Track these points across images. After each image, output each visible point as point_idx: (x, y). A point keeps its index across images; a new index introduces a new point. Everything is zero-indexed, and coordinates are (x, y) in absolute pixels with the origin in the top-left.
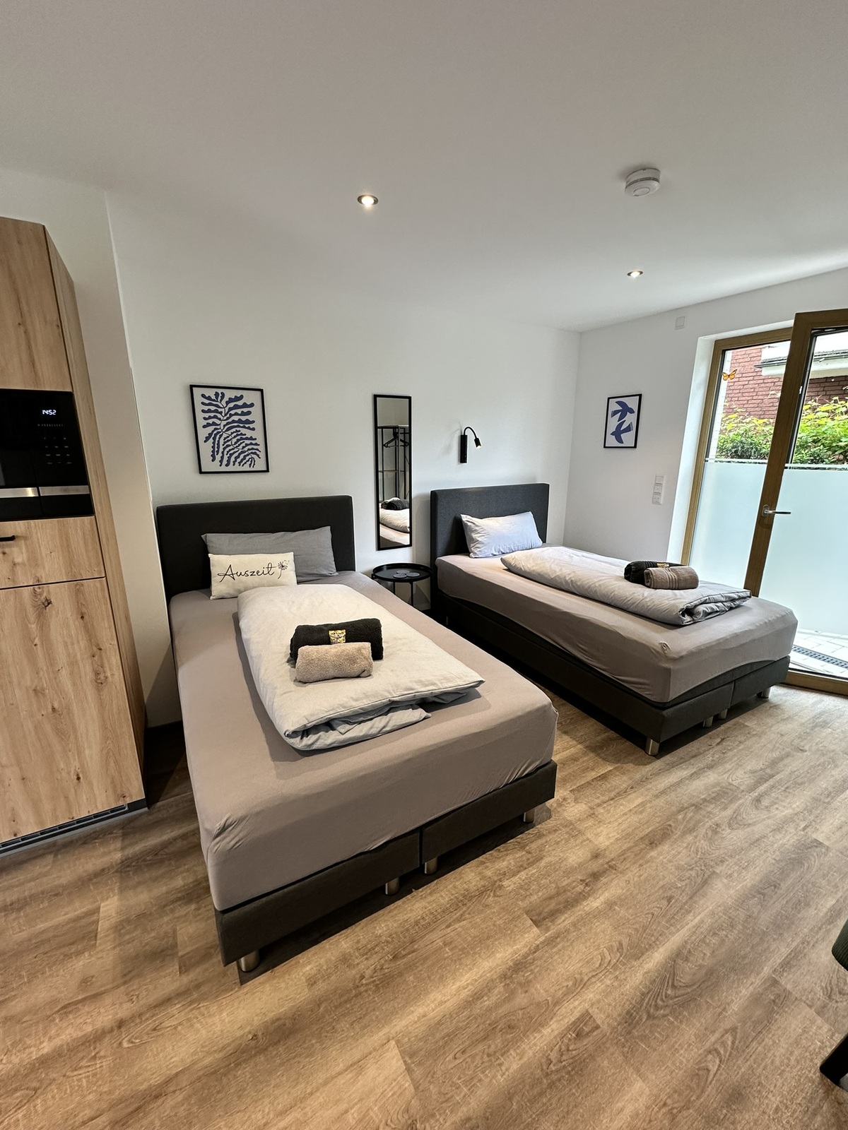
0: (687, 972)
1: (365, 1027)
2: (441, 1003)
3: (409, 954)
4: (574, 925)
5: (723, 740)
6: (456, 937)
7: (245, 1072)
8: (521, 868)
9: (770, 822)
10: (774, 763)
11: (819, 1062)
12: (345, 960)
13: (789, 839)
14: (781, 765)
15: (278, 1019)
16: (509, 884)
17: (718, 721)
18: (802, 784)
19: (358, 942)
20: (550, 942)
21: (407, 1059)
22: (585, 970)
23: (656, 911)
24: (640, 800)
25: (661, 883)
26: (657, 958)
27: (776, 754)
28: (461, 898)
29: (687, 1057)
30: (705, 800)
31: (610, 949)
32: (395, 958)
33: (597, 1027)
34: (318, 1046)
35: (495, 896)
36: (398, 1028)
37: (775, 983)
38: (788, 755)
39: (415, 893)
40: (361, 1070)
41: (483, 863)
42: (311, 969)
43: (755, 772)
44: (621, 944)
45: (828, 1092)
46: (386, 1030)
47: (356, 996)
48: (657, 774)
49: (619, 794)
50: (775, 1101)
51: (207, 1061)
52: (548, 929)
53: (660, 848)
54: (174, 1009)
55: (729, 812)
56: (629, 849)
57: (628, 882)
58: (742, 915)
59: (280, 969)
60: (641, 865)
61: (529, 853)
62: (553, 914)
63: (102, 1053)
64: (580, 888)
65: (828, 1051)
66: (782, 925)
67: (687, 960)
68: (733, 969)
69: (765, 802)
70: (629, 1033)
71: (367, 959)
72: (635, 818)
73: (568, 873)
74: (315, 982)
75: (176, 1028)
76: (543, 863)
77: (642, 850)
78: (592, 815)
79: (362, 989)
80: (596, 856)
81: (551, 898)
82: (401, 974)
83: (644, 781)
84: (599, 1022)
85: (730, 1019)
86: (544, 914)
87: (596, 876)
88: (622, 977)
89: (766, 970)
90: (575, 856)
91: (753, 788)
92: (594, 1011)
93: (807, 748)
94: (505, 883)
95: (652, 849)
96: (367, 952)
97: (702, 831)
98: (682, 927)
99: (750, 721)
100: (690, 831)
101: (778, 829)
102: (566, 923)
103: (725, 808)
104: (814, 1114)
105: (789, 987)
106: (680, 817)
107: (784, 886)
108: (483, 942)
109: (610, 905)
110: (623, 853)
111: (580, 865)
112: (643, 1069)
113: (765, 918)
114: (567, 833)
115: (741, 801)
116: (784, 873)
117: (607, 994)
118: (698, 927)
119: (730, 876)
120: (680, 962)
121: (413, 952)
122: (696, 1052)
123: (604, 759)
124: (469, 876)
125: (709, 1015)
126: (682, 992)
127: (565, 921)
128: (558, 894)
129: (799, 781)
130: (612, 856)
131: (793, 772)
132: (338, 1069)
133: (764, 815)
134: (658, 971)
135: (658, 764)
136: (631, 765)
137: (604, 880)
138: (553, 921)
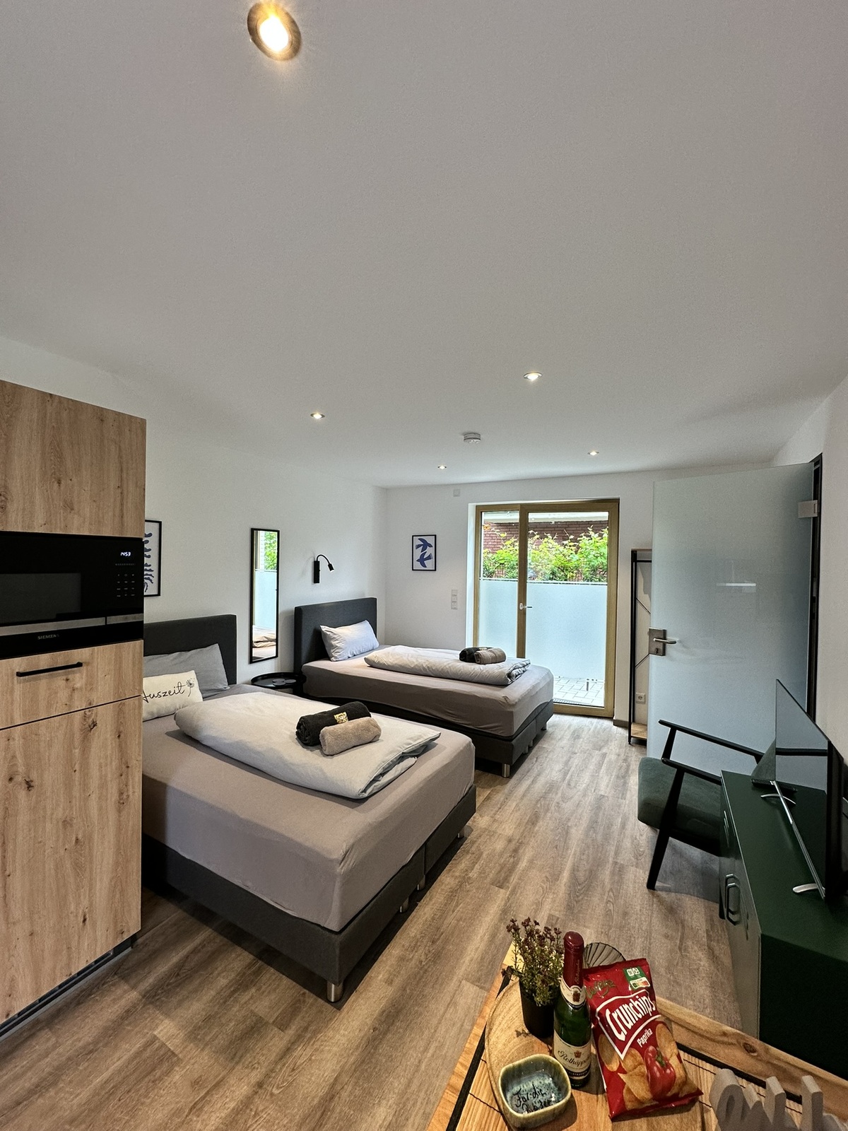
0: (581, 876)
1: (441, 985)
2: (477, 949)
3: (440, 936)
4: (520, 879)
5: (537, 758)
6: (462, 915)
7: (384, 1048)
8: (474, 864)
9: (579, 793)
10: (566, 763)
11: (645, 885)
12: (402, 959)
13: (591, 798)
14: (570, 763)
15: (384, 1012)
16: (473, 874)
17: (531, 748)
18: (583, 770)
19: (403, 946)
20: (513, 892)
21: (477, 984)
22: (537, 897)
23: (554, 856)
24: (514, 804)
25: (548, 841)
26: (566, 875)
27: (565, 759)
28: (450, 894)
29: (599, 910)
30: (545, 793)
31: (543, 882)
32: (433, 942)
33: (558, 918)
34: (421, 1009)
35: (469, 884)
36: (461, 974)
37: (616, 863)
38: (570, 757)
39: (419, 904)
40: (455, 1004)
41: (450, 870)
42: (383, 976)
43: (560, 771)
44: (546, 877)
45: (653, 894)
46: (455, 978)
47: (424, 973)
48: (515, 786)
49: (502, 805)
50: (638, 908)
51: (352, 1059)
52: (508, 887)
53: (538, 824)
54: (299, 1050)
55: (559, 795)
56: (524, 831)
57: (533, 847)
58: (589, 841)
59: (361, 987)
60: (534, 837)
61: (473, 853)
62: (506, 879)
63: (261, 1108)
64: (512, 860)
65: (646, 881)
66: (607, 837)
67: (578, 871)
68: (598, 865)
69: (573, 784)
70: (572, 913)
71: (416, 952)
72: (517, 814)
73: (501, 855)
74: (392, 980)
75: (310, 1060)
76: (484, 856)
77: (530, 829)
78: (495, 821)
79: (426, 967)
80: (510, 841)
81: (500, 872)
82: (443, 948)
83: (511, 792)
84: (558, 916)
85: (608, 886)
86: (501, 882)
87: (516, 851)
88: (556, 891)
89: (611, 859)
90: (499, 845)
91: (564, 779)
92: (552, 912)
93: (576, 751)
94: (470, 875)
95: (534, 827)
96: (414, 948)
97: (553, 808)
98: (569, 857)
99: (544, 744)
100: (547, 810)
101: (584, 795)
102: (515, 880)
103: (557, 794)
104: (653, 905)
105: (622, 862)
106: (539, 806)
107: (599, 820)
108: (479, 909)
109: (531, 862)
110: (523, 833)
111: (505, 849)
112: (586, 924)
113: (599, 838)
114: (487, 835)
115: (562, 788)
116: (597, 815)
117: (554, 901)
118: (575, 854)
119: (576, 825)
120: (576, 873)
121: (442, 934)
122: (602, 906)
123: (482, 788)
124: (447, 880)
125: (599, 889)
126: (584, 885)
127: (514, 879)
128: (502, 868)
129: (581, 769)
130: (518, 838)
131: (576, 766)
132: (441, 1012)
133: (575, 791)
134: (569, 881)
135: (513, 781)
136: (499, 786)
137: (521, 851)
138: (508, 882)
